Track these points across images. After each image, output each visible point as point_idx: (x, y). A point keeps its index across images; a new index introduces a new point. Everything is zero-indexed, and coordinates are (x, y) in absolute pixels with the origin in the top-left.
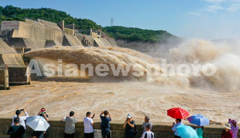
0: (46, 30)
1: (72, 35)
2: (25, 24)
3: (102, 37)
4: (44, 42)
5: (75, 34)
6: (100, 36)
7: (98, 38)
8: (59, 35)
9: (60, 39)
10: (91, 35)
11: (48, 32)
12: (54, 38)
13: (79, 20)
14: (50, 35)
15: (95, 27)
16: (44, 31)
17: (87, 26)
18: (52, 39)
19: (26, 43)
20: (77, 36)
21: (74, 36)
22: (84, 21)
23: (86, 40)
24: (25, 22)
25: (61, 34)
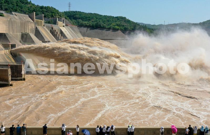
0: (21, 23)
1: (42, 26)
2: (5, 19)
3: (66, 25)
4: (20, 34)
5: (44, 25)
6: (64, 24)
7: (63, 26)
8: (32, 27)
9: (33, 31)
10: (58, 25)
11: (23, 25)
12: (28, 30)
13: (42, 8)
14: (25, 28)
15: (58, 15)
16: (19, 25)
17: (51, 13)
18: (27, 31)
19: (9, 38)
20: (47, 27)
21: (44, 27)
22: (46, 9)
23: (54, 30)
24: (4, 17)
25: (34, 26)
